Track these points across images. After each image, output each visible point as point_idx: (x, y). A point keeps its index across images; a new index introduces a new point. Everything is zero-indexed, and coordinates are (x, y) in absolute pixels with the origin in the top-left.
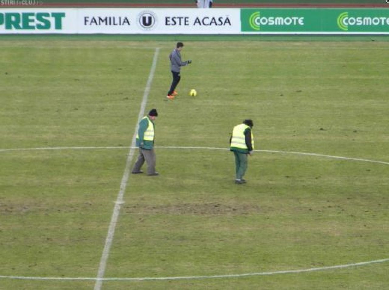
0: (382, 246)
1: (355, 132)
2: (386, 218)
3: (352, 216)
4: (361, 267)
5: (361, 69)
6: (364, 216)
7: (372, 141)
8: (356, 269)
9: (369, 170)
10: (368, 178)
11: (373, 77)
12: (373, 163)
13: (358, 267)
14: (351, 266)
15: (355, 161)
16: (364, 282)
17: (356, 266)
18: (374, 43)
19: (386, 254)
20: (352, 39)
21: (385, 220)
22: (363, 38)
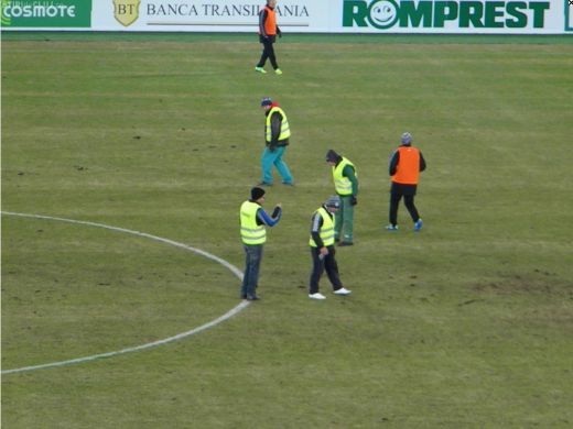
0: (61, 343)
1: (21, 174)
2: (66, 301)
3: (16, 298)
4: (29, 373)
5: (30, 82)
6: (34, 298)
7: (44, 189)
8: (21, 376)
9: (41, 231)
10: (39, 242)
11: (47, 93)
12: (48, 220)
13: (24, 374)
14: (14, 373)
15: (21, 217)
16: (33, 395)
17: (21, 372)
18: (49, 43)
19: (66, 354)
20: (16, 37)
21: (64, 304)
22: (32, 36)
